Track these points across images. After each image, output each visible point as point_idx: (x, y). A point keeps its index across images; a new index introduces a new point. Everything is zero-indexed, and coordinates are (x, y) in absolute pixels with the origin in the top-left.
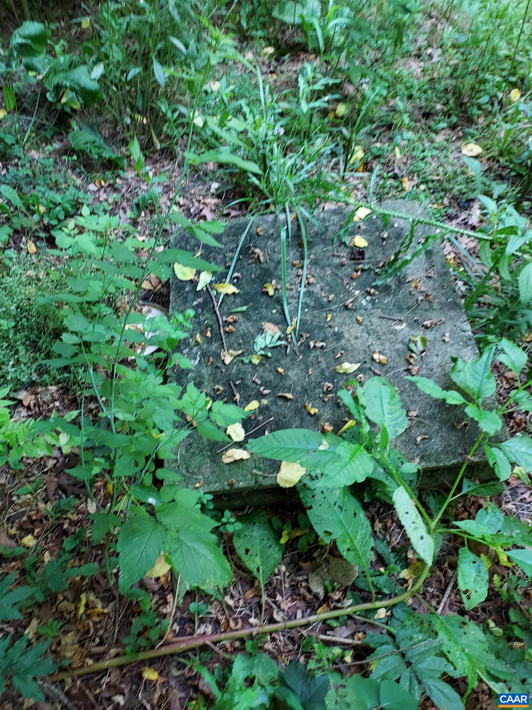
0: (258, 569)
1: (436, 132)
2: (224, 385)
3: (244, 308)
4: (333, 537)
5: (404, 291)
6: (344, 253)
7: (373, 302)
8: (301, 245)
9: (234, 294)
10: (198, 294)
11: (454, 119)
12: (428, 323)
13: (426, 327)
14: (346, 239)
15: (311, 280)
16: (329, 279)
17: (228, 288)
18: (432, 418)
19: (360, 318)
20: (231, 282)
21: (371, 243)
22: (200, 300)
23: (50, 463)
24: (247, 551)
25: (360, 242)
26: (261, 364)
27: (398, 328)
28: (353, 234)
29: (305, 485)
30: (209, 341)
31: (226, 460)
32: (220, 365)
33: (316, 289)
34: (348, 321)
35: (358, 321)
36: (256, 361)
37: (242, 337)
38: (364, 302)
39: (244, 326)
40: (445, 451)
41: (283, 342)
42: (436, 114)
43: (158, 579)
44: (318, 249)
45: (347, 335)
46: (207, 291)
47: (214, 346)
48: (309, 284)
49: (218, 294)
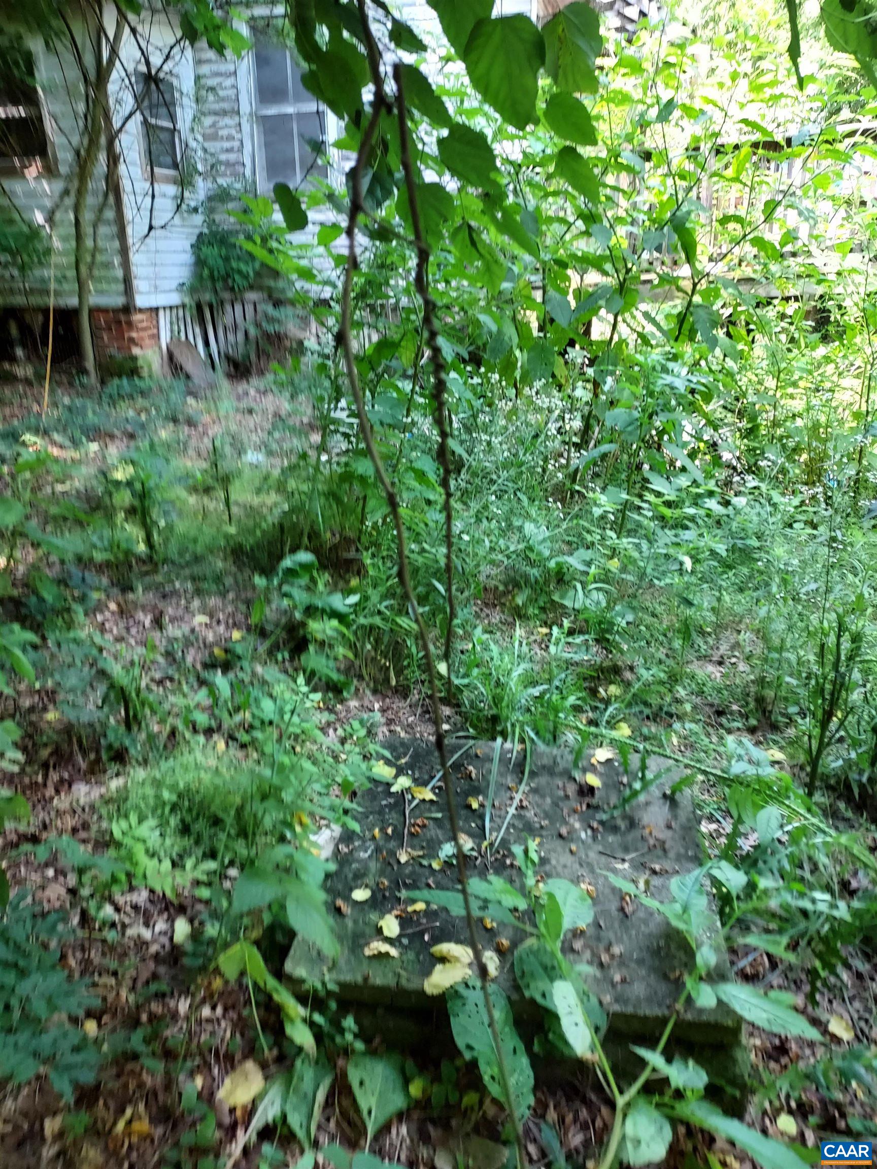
0: (370, 1112)
1: (729, 731)
2: (391, 881)
3: (439, 815)
4: (475, 1054)
5: (636, 834)
6: (571, 789)
7: (594, 838)
8: (523, 773)
9: (431, 801)
10: (391, 794)
11: (753, 722)
12: (657, 867)
13: (654, 872)
14: (577, 775)
15: (525, 803)
16: (547, 808)
17: (428, 795)
18: (640, 962)
19: (574, 847)
20: (433, 789)
21: (605, 785)
22: (392, 801)
23: (154, 948)
24: (361, 1083)
25: (593, 780)
26: (442, 871)
27: (619, 866)
28: (585, 771)
29: (456, 992)
30: (388, 838)
31: (368, 952)
32: (392, 861)
33: (530, 814)
34: (559, 849)
35: (571, 852)
36: (436, 866)
37: (428, 842)
38: (583, 835)
39: (433, 832)
40: (649, 1000)
41: (475, 854)
42: (731, 713)
43: (232, 1110)
44: (543, 780)
45: (554, 862)
46: (401, 795)
47: (392, 844)
48: (522, 807)
49: (413, 798)
